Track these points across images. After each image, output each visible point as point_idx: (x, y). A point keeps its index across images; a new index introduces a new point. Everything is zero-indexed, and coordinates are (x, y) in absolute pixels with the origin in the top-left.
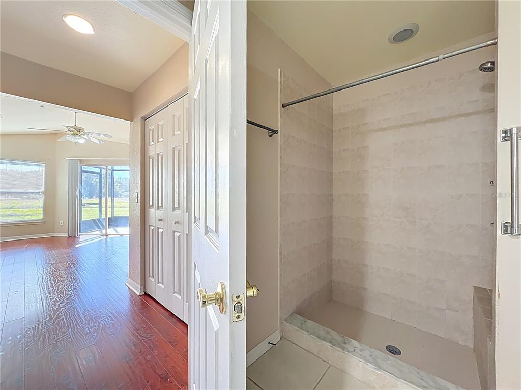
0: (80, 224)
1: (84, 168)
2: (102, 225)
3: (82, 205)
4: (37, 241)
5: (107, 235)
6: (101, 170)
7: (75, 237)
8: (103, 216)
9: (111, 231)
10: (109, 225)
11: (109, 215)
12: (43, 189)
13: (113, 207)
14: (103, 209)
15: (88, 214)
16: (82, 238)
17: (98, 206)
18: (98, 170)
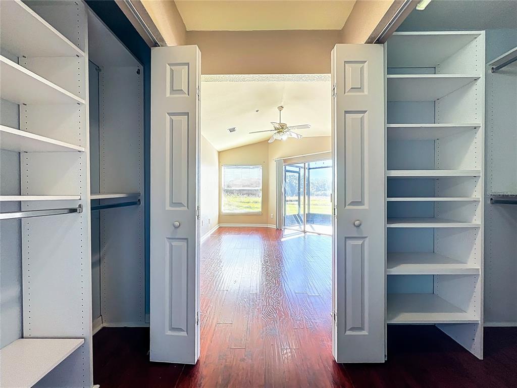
0: (284, 218)
1: (288, 168)
2: (301, 220)
3: (285, 200)
4: (257, 230)
5: (305, 232)
6: (300, 169)
7: (281, 230)
8: (302, 212)
9: (308, 227)
10: (307, 221)
11: (306, 212)
12: (261, 188)
13: (309, 205)
14: (302, 206)
15: (291, 209)
16: (286, 232)
17: (297, 202)
18: (297, 169)
